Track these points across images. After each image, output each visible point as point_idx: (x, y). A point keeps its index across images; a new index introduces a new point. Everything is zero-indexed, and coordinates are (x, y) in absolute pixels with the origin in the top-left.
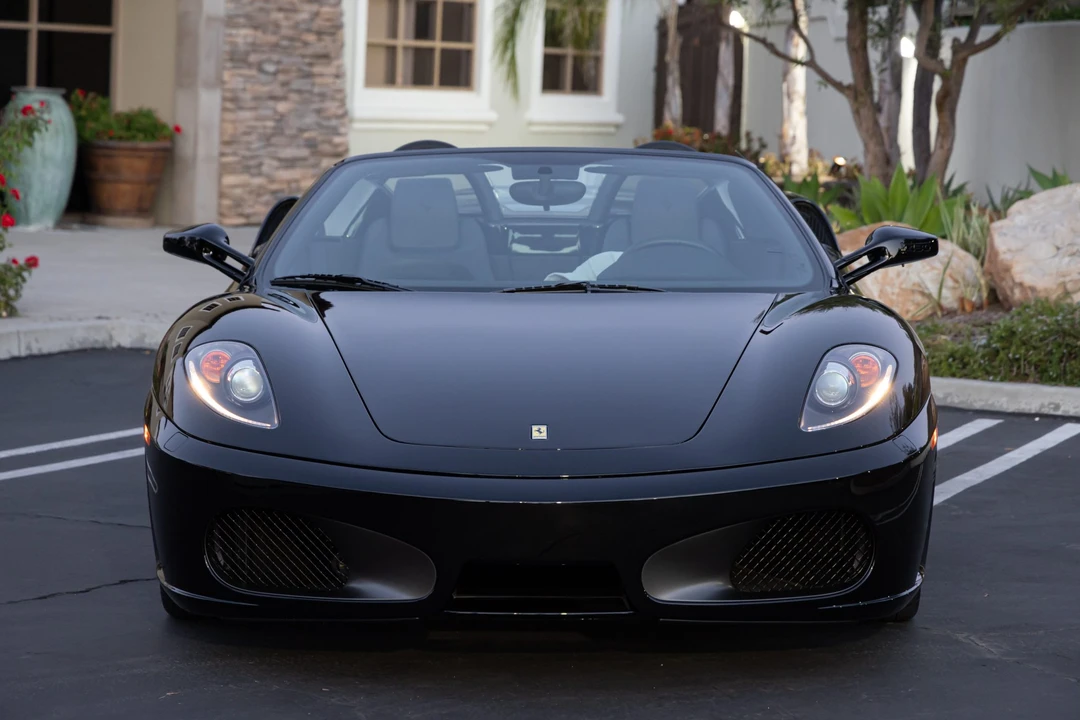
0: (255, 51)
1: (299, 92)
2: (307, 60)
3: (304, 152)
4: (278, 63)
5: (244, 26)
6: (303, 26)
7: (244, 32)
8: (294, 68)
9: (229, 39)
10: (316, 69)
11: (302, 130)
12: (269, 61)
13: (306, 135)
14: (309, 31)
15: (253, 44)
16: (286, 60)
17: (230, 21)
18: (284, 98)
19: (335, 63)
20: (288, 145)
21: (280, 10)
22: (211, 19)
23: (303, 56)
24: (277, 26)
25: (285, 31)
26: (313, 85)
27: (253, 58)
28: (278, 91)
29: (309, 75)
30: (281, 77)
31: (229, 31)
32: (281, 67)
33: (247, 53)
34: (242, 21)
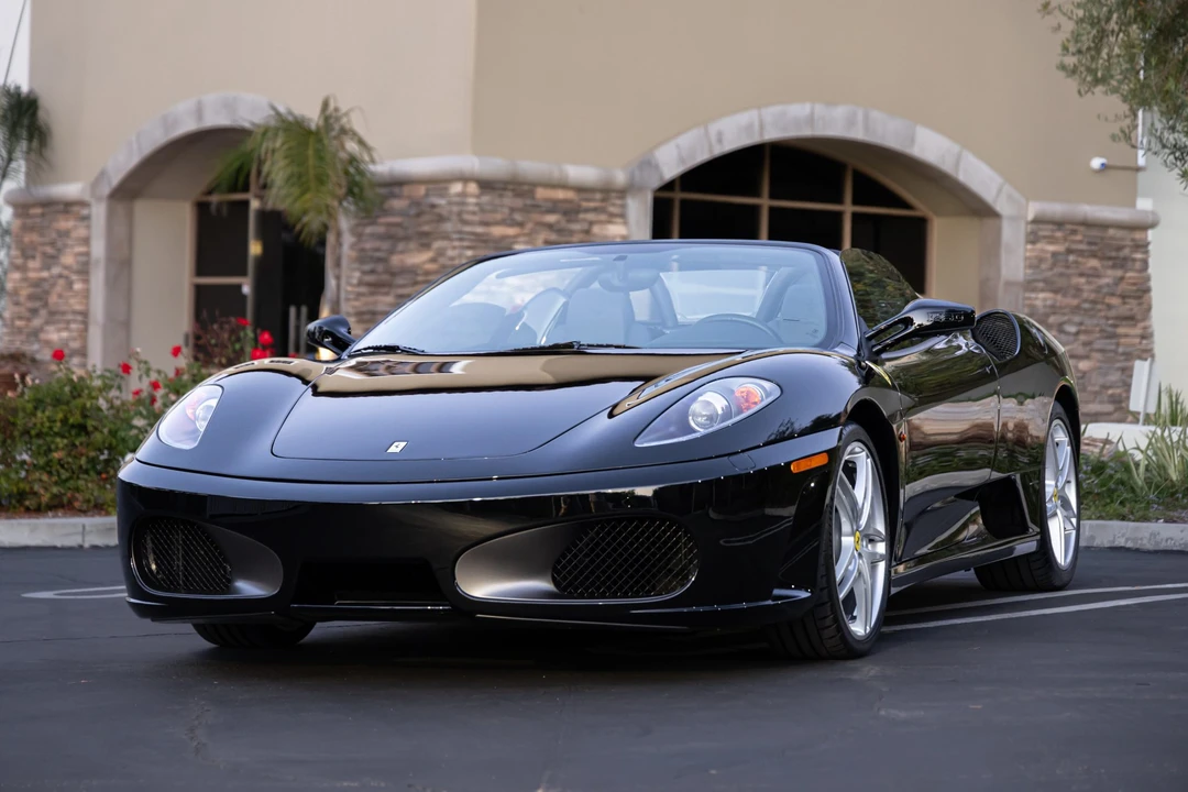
0: (1054, 313)
1: (1102, 351)
2: (1110, 322)
3: (1109, 408)
4: (1081, 324)
5: (1042, 290)
6: (1105, 290)
7: (1041, 295)
8: (1097, 329)
9: (1027, 302)
10: (1121, 330)
11: (1105, 387)
12: (1069, 322)
13: (1110, 392)
14: (1113, 295)
15: (1053, 306)
16: (1089, 322)
17: (1029, 286)
18: (1086, 357)
19: (1142, 325)
20: (1093, 401)
21: (1081, 275)
22: (1009, 284)
23: (1107, 318)
24: (1078, 290)
25: (1085, 295)
26: (1118, 344)
27: (1052, 319)
28: (1081, 350)
29: (1113, 336)
30: (1082, 338)
31: (1027, 295)
32: (1083, 328)
33: (1047, 315)
34: (1041, 285)
